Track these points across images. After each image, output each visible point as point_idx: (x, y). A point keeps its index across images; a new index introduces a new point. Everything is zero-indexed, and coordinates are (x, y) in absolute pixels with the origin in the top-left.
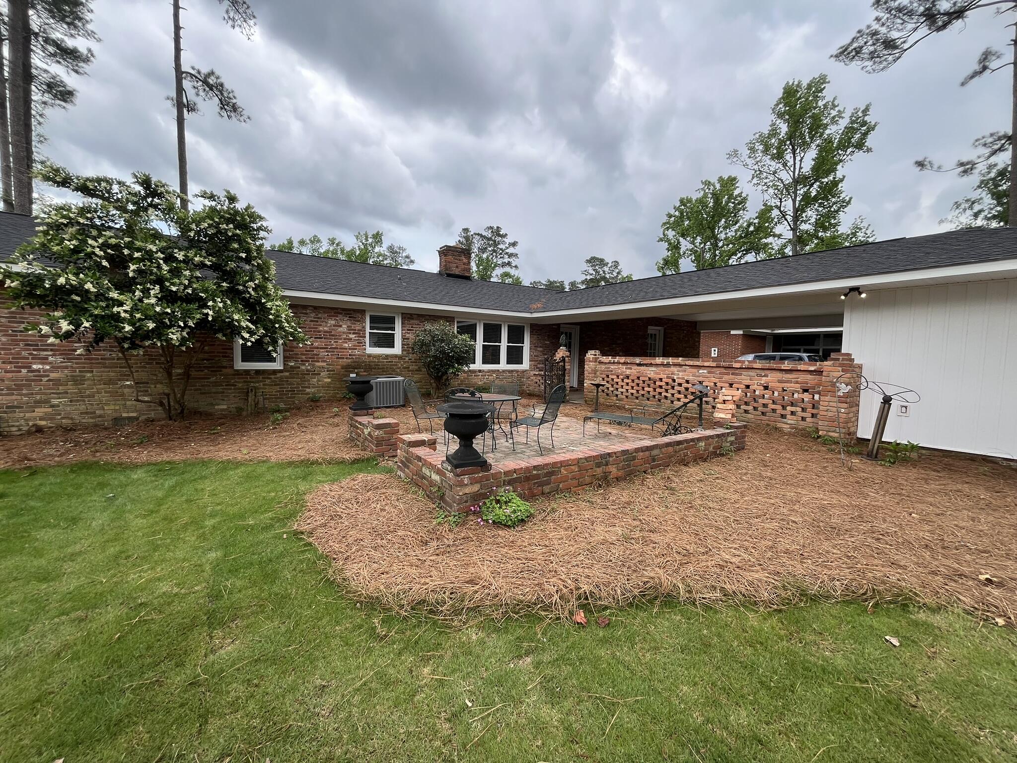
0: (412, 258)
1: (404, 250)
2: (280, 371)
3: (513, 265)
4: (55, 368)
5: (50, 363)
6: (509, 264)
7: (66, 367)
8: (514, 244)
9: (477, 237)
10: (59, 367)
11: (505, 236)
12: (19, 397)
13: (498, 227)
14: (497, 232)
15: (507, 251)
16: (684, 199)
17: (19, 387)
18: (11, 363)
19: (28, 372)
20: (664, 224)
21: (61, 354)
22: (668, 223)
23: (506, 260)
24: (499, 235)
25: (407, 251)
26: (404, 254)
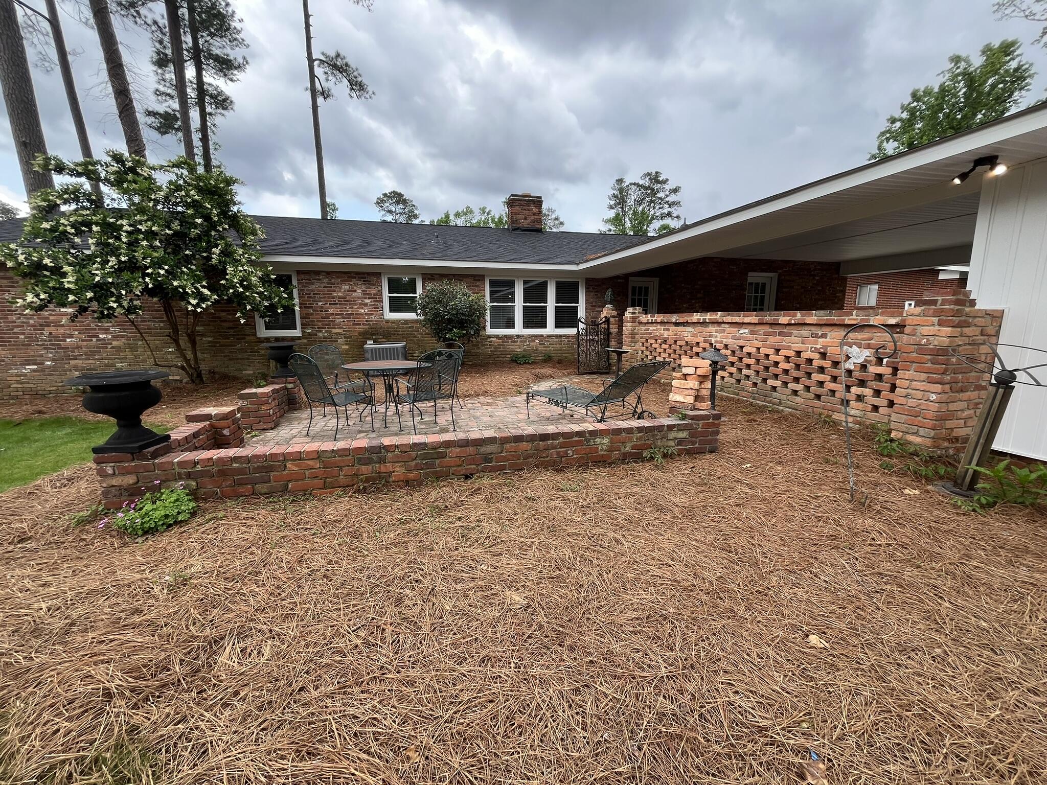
2: (299, 338)
3: (674, 215)
4: (115, 337)
6: (669, 214)
8: (675, 191)
9: (634, 187)
10: (118, 336)
11: (665, 182)
12: (93, 361)
13: (657, 173)
14: (655, 178)
15: (667, 199)
17: (93, 353)
18: (84, 333)
19: (97, 340)
21: (118, 326)
23: (666, 211)
24: (658, 182)
25: (556, 212)
26: (553, 216)
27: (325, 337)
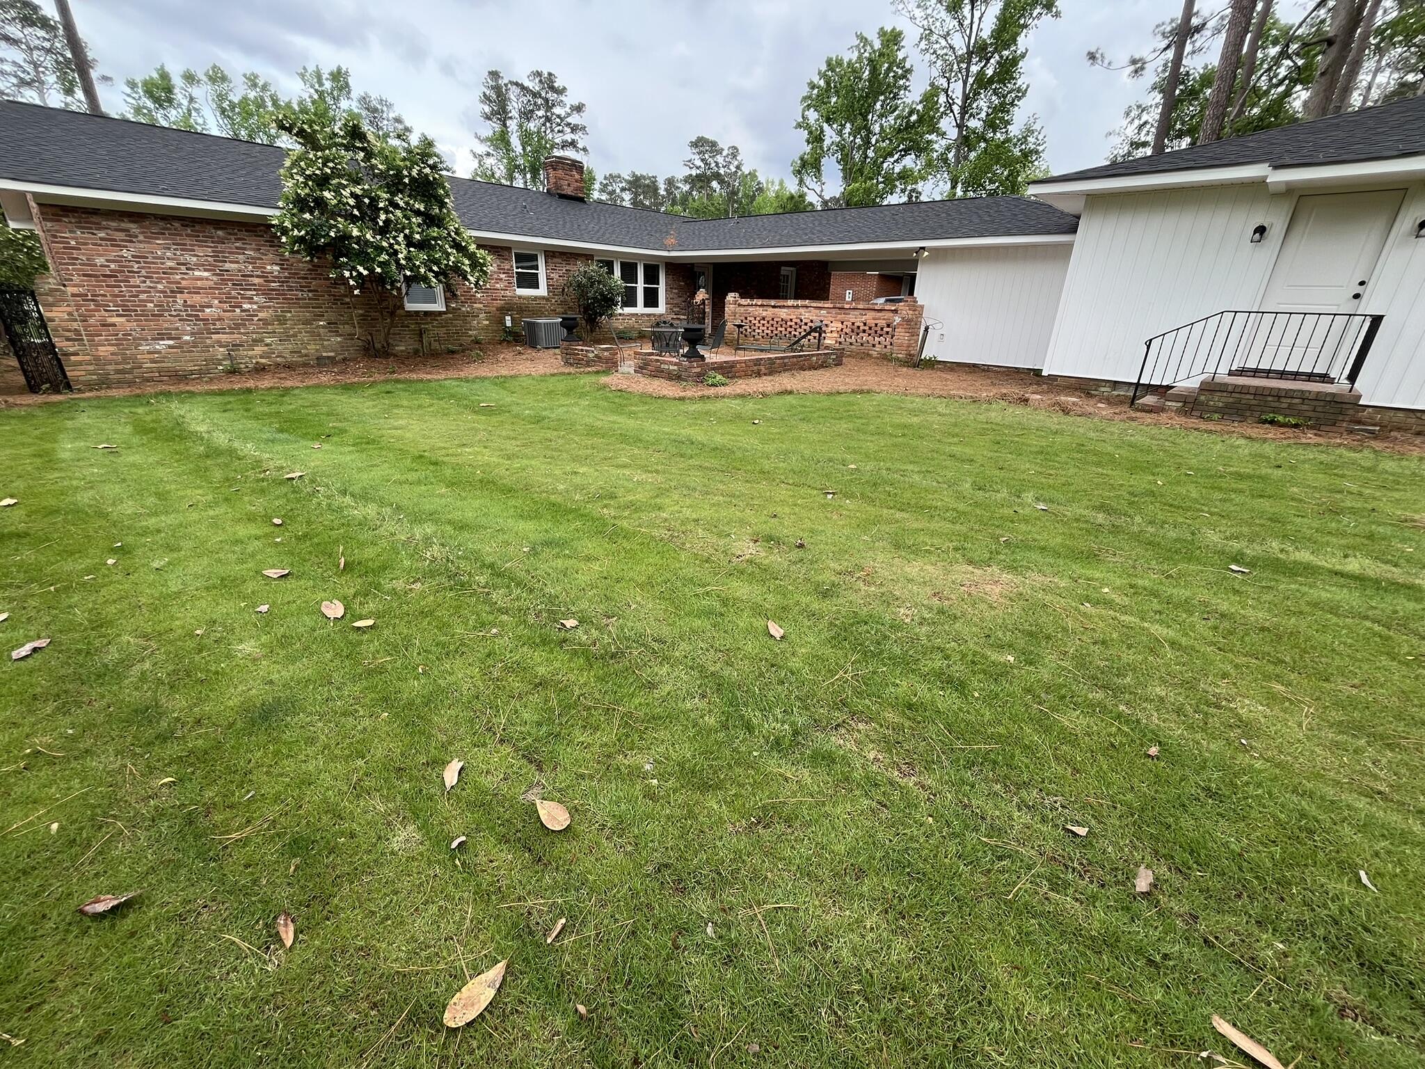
0: (408, 124)
1: (390, 106)
2: (444, 313)
3: (580, 146)
4: (261, 308)
5: (256, 303)
6: (573, 144)
7: (269, 307)
8: (579, 108)
9: (517, 90)
10: (264, 307)
11: (560, 91)
12: (239, 336)
13: (550, 74)
14: (549, 82)
15: (569, 120)
16: (831, 59)
17: (237, 326)
18: (225, 302)
19: (242, 311)
20: (805, 99)
21: (263, 294)
22: (809, 97)
23: (569, 137)
24: (552, 88)
25: (395, 108)
26: (392, 115)
27: (468, 312)
